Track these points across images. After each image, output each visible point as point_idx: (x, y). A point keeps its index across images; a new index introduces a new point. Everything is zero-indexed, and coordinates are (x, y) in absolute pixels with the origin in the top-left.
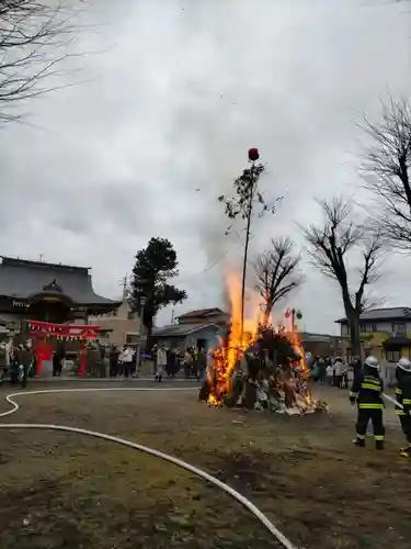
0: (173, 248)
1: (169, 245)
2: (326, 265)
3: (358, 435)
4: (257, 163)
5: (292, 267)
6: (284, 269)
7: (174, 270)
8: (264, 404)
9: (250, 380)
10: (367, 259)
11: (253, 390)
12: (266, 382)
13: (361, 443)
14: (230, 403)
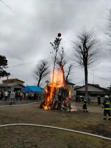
0: (7, 59)
1: (5, 58)
2: (59, 69)
3: (104, 117)
4: (60, 38)
5: (46, 69)
6: (44, 69)
7: (7, 66)
8: (63, 108)
9: (59, 102)
10: (69, 69)
11: (60, 105)
12: (64, 102)
13: (105, 119)
14: (53, 109)
